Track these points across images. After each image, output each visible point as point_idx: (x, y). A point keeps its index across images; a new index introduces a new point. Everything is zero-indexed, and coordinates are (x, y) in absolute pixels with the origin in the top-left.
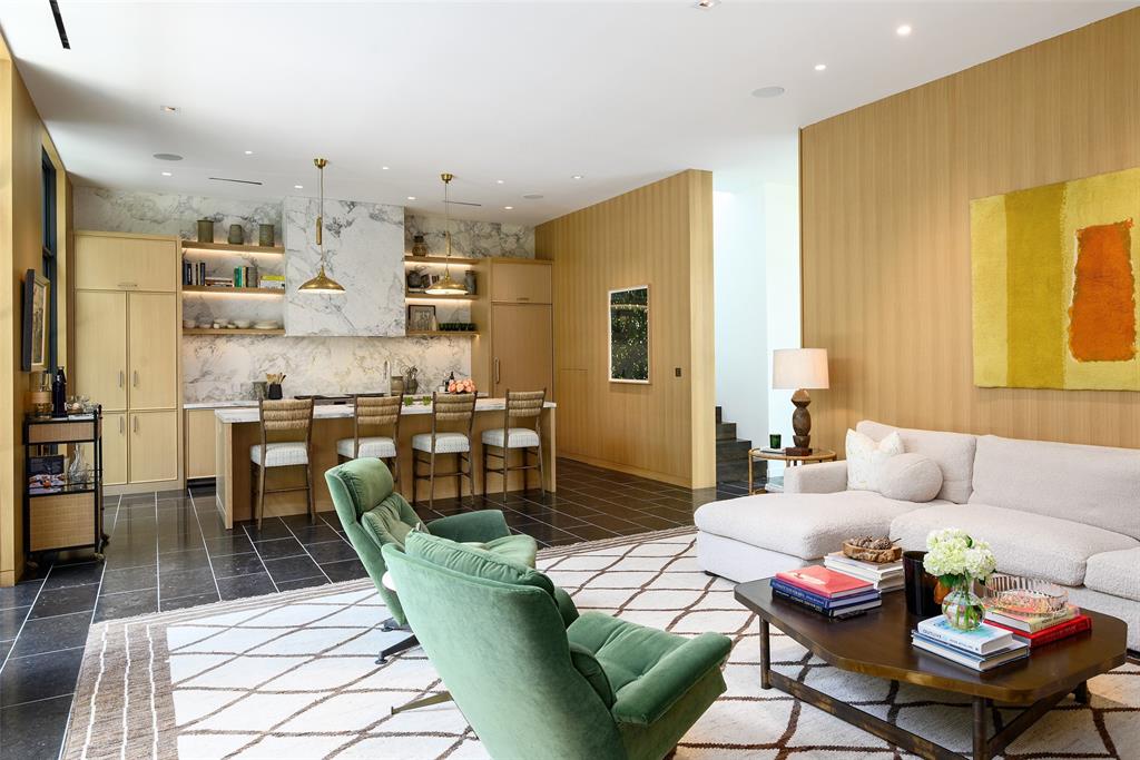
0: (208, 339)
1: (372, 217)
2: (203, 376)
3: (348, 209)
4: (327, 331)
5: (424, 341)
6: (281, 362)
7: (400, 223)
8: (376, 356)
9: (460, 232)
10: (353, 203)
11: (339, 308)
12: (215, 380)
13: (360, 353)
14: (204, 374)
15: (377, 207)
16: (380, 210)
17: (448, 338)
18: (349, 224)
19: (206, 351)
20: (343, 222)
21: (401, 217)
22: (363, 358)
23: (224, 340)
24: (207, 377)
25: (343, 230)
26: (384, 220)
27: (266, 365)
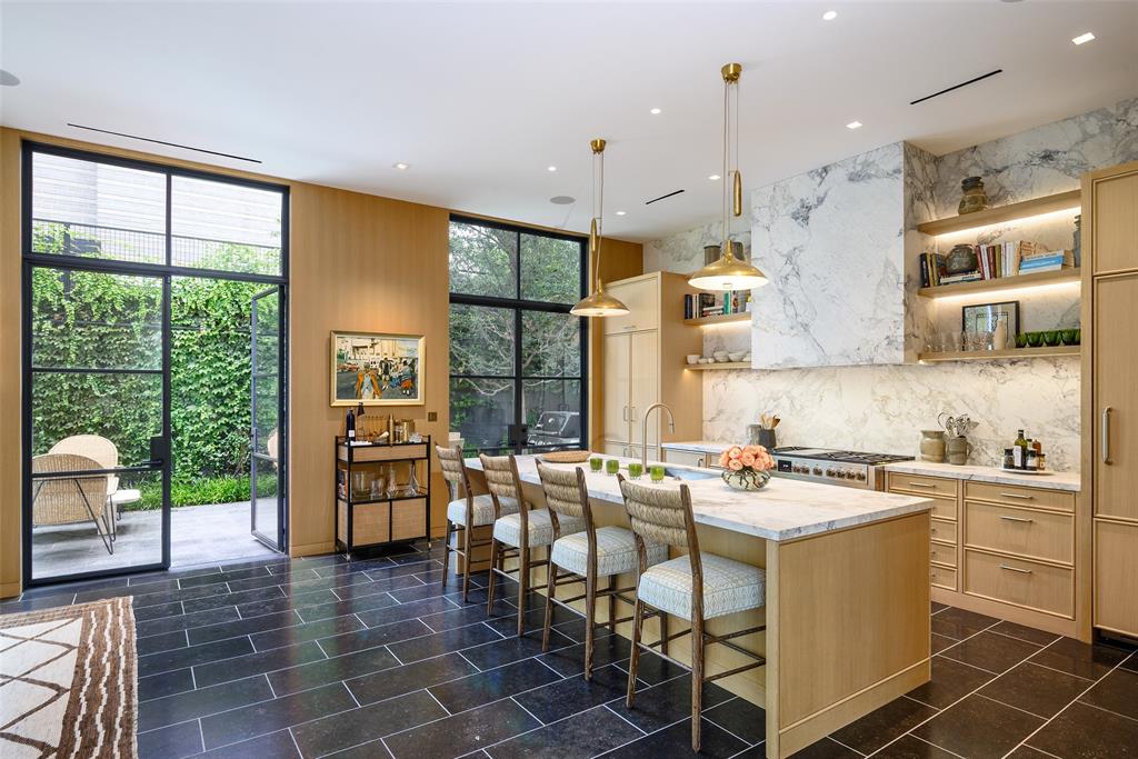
0: (722, 374)
1: (854, 178)
2: (718, 415)
3: (818, 179)
4: (791, 360)
5: (997, 370)
6: (785, 402)
7: (897, 171)
8: (906, 395)
9: (1086, 137)
10: (825, 170)
11: (806, 327)
12: (727, 420)
13: (881, 391)
14: (720, 412)
15: (858, 162)
16: (866, 164)
17: (1053, 361)
18: (820, 201)
19: (721, 387)
20: (812, 201)
21: (898, 160)
22: (886, 399)
23: (734, 375)
24: (723, 417)
25: (812, 214)
26: (869, 176)
27: (771, 404)
